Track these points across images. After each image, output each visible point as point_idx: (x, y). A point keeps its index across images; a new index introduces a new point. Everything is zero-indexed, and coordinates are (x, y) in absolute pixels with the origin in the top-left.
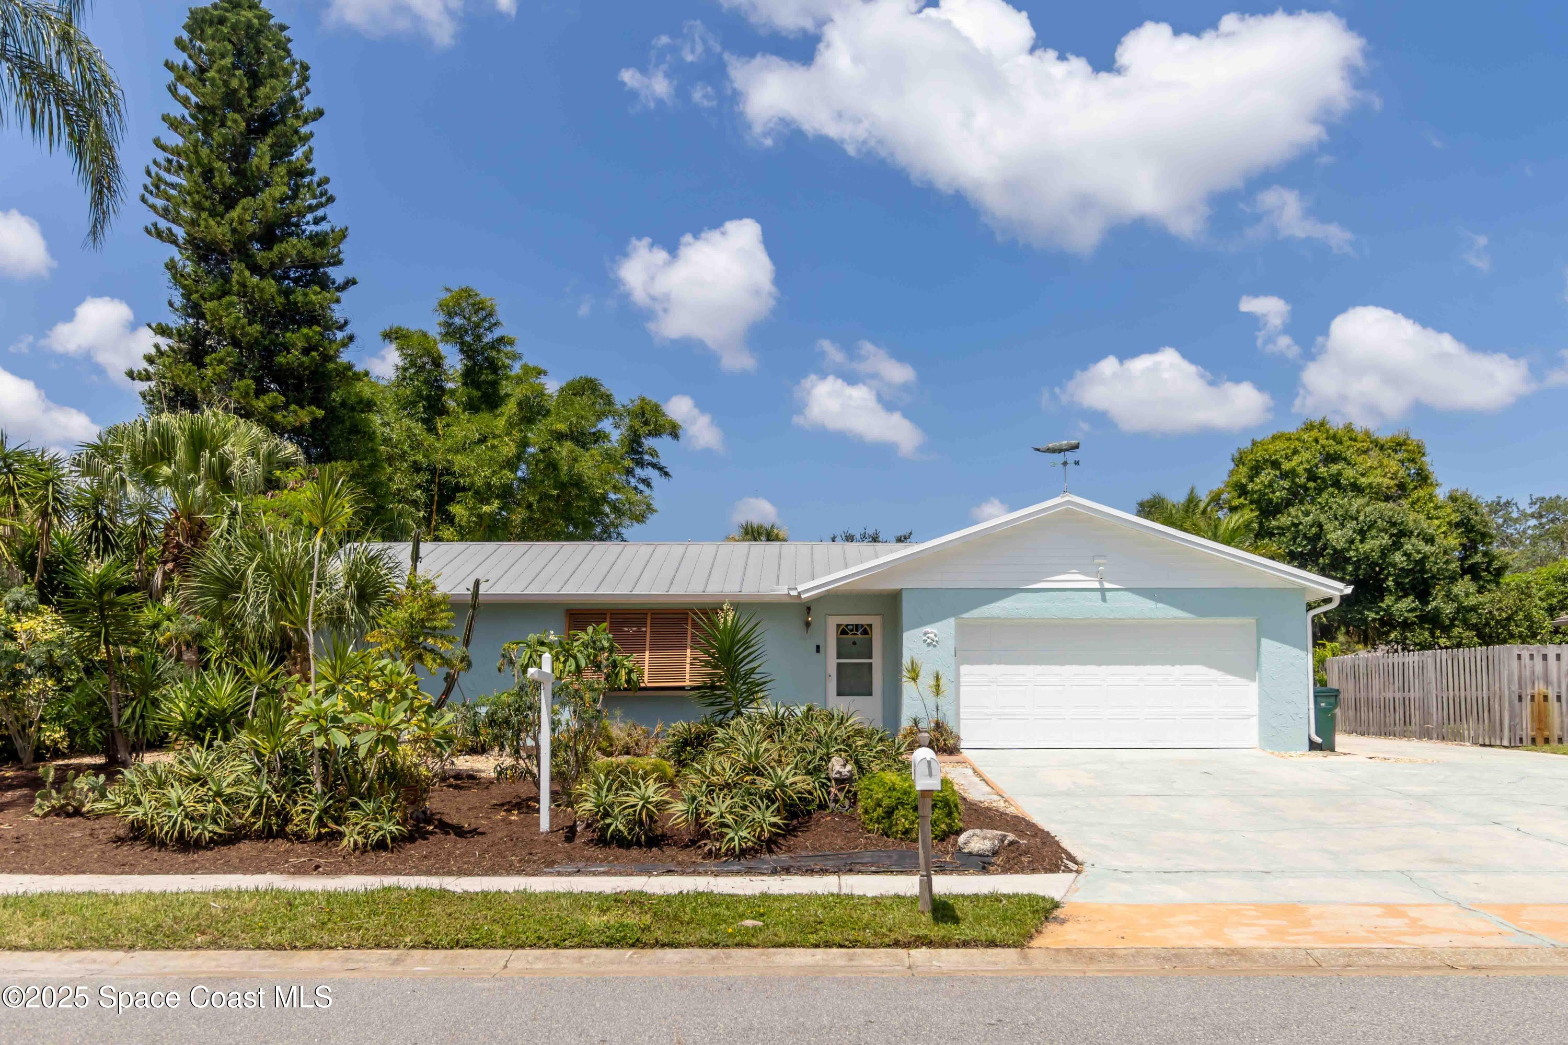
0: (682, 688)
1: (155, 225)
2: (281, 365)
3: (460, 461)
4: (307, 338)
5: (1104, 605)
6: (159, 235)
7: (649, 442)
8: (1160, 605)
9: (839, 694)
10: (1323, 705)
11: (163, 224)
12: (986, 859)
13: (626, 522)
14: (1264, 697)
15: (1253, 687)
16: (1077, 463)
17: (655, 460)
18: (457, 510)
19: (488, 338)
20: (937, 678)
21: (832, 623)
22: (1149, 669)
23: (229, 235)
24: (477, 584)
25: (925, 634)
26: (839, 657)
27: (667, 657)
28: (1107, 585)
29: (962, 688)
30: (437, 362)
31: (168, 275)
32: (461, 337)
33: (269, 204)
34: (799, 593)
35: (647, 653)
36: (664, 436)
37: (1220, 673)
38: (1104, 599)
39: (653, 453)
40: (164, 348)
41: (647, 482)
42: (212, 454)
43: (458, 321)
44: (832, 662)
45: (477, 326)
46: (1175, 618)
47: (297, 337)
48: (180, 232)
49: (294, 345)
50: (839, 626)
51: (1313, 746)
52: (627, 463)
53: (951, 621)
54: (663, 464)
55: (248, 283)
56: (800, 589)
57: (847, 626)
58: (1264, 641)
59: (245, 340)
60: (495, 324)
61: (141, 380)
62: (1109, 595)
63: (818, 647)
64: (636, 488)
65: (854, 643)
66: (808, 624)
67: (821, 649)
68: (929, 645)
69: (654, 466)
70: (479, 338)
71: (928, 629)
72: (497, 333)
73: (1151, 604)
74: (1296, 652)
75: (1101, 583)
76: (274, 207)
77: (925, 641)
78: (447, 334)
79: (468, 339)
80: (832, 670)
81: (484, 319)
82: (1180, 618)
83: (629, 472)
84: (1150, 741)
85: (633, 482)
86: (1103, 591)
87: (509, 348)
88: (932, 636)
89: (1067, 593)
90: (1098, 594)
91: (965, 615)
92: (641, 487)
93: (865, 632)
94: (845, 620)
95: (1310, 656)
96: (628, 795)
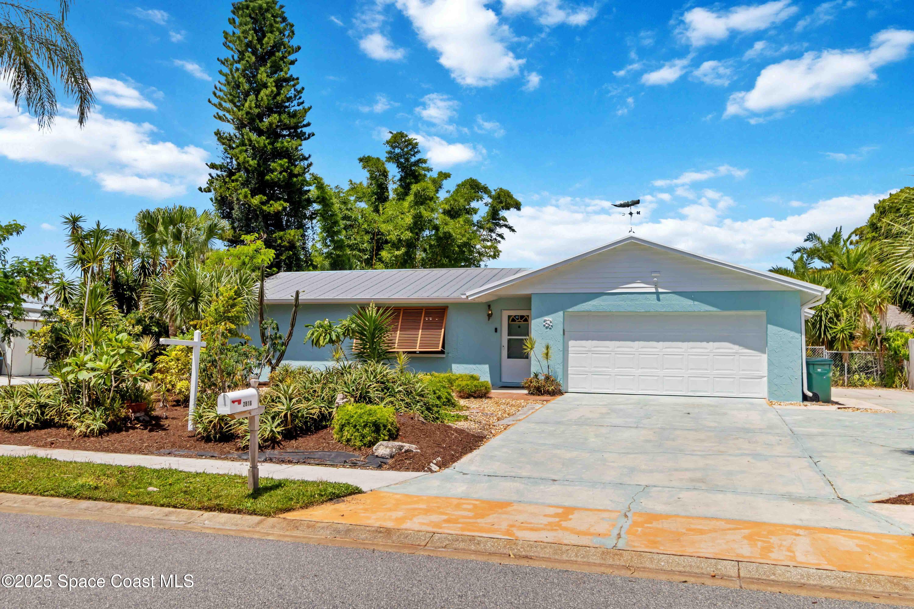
0: (414, 352)
1: (218, 114)
2: (268, 180)
3: (384, 227)
4: (282, 166)
5: (660, 303)
6: (220, 118)
7: (504, 213)
8: (696, 303)
9: (509, 357)
10: (819, 370)
11: (221, 113)
12: (384, 460)
13: (485, 259)
14: (770, 363)
15: (765, 357)
16: (638, 213)
17: (506, 223)
18: (384, 254)
19: (413, 159)
20: (547, 348)
21: (505, 315)
22: (691, 344)
23: (245, 116)
24: (297, 293)
25: (545, 321)
26: (509, 334)
27: (409, 334)
28: (660, 290)
29: (570, 355)
30: (385, 174)
31: (216, 138)
32: (398, 159)
33: (265, 98)
34: (467, 297)
35: (398, 332)
36: (511, 209)
37: (741, 348)
38: (658, 299)
39: (505, 219)
40: (214, 175)
41: (501, 236)
42: (174, 227)
43: (397, 151)
44: (505, 338)
45: (407, 153)
46: (707, 311)
47: (277, 165)
48: (229, 117)
49: (276, 170)
50: (509, 317)
51: (805, 398)
52: (490, 225)
53: (561, 313)
54: (511, 225)
55: (252, 139)
56: (468, 294)
57: (515, 316)
58: (769, 326)
59: (250, 168)
60: (417, 152)
61: (206, 192)
62: (661, 296)
63: (496, 330)
64: (496, 239)
65: (519, 327)
66: (490, 316)
67: (498, 330)
68: (547, 328)
69: (506, 226)
70: (407, 160)
71: (546, 318)
72: (418, 157)
73: (690, 302)
74: (792, 334)
75: (656, 289)
76: (268, 99)
77: (544, 325)
78: (390, 157)
79: (402, 160)
80: (505, 343)
81: (411, 150)
82: (710, 311)
83: (491, 230)
84: (692, 391)
85: (494, 236)
86: (657, 293)
87: (424, 165)
88: (548, 322)
89: (633, 295)
90: (655, 296)
91: (570, 310)
92: (499, 239)
93: (526, 320)
94: (513, 313)
95: (804, 337)
96: (209, 412)
